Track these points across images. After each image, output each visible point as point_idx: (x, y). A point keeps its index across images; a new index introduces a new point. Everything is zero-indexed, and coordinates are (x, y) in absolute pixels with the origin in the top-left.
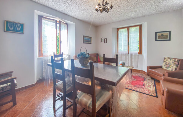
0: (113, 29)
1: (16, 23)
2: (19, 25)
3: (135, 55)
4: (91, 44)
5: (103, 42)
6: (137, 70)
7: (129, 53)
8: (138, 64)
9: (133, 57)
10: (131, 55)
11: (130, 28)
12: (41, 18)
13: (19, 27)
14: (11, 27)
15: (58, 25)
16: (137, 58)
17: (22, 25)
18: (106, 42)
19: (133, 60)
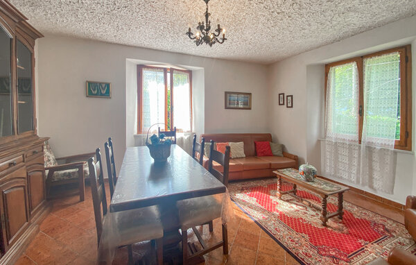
0: (310, 67)
1: (100, 84)
2: (104, 86)
3: (383, 151)
4: (250, 109)
5: (284, 104)
6: (390, 202)
7: (360, 141)
8: (394, 182)
9: (376, 157)
10: (370, 149)
11: (365, 60)
12: (140, 68)
13: (104, 89)
14: (94, 90)
15: (169, 75)
16: (388, 159)
17: (108, 85)
18: (290, 105)
19: (376, 166)
